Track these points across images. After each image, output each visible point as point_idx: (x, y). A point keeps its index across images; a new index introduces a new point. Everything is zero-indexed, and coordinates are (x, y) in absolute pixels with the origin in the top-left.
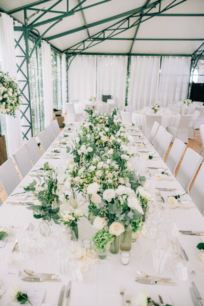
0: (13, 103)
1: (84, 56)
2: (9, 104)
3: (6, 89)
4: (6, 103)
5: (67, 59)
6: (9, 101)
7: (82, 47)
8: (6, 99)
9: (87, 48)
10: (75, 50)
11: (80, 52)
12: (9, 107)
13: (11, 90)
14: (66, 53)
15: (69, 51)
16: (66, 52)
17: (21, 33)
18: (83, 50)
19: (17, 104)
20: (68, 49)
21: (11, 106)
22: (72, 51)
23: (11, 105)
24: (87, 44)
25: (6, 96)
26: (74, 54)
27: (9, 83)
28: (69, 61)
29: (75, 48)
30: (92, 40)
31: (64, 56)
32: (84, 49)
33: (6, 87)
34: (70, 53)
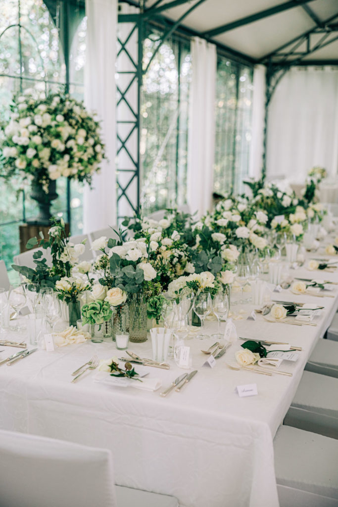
0: (85, 158)
1: (311, 69)
2: (76, 159)
3: (73, 131)
4: (72, 158)
5: (269, 76)
6: (77, 154)
7: (303, 48)
8: (71, 149)
9: (316, 48)
10: (286, 55)
11: (299, 60)
12: (75, 164)
13: (82, 133)
14: (266, 65)
15: (275, 59)
16: (266, 60)
17: (131, 25)
18: (304, 54)
19: (92, 161)
20: (274, 54)
21: (79, 164)
22: (281, 58)
23: (81, 161)
24: (315, 39)
25: (71, 143)
26: (286, 65)
27: (80, 121)
28: (273, 83)
29: (287, 50)
30: (327, 29)
31: (260, 71)
32: (309, 52)
33: (74, 128)
34: (276, 64)
